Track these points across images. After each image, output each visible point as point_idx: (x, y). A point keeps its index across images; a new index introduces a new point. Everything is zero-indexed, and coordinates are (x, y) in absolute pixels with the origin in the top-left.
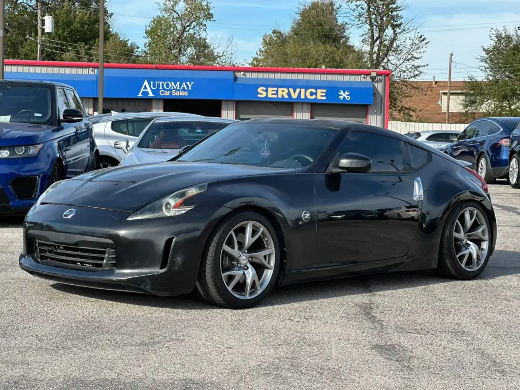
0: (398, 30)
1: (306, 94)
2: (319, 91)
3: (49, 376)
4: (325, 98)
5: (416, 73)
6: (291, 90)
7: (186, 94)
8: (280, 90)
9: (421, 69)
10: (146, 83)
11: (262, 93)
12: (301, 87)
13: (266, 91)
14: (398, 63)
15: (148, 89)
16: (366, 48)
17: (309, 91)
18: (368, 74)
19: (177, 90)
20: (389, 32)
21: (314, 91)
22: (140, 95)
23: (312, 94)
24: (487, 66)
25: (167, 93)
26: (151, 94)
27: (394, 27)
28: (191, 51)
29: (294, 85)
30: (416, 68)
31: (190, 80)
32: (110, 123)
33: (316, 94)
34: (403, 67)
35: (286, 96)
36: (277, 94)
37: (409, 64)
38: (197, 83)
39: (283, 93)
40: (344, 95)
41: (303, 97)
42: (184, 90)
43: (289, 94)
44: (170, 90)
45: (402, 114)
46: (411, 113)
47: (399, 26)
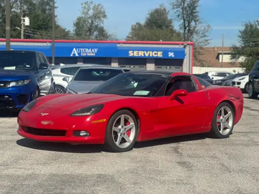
0: (197, 23)
1: (152, 54)
2: (159, 53)
3: (43, 173)
4: (161, 56)
5: (206, 43)
6: (145, 52)
7: (94, 54)
8: (140, 52)
9: (209, 42)
10: (74, 49)
11: (131, 54)
12: (150, 51)
13: (133, 53)
14: (198, 39)
15: (75, 52)
16: (182, 31)
17: (154, 52)
18: (182, 44)
19: (89, 53)
20: (193, 23)
21: (156, 52)
22: (72, 55)
23: (155, 54)
24: (241, 39)
25: (85, 55)
26: (77, 55)
27: (195, 21)
28: (96, 33)
29: (147, 50)
30: (207, 41)
31: (96, 48)
32: (60, 69)
33: (157, 54)
34: (200, 40)
35: (143, 55)
36: (138, 54)
37: (203, 39)
38: (99, 49)
39: (141, 54)
40: (171, 55)
41: (151, 55)
42: (93, 53)
43: (144, 54)
44: (86, 53)
45: (200, 63)
46: (205, 63)
47: (198, 20)
